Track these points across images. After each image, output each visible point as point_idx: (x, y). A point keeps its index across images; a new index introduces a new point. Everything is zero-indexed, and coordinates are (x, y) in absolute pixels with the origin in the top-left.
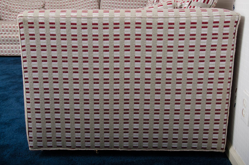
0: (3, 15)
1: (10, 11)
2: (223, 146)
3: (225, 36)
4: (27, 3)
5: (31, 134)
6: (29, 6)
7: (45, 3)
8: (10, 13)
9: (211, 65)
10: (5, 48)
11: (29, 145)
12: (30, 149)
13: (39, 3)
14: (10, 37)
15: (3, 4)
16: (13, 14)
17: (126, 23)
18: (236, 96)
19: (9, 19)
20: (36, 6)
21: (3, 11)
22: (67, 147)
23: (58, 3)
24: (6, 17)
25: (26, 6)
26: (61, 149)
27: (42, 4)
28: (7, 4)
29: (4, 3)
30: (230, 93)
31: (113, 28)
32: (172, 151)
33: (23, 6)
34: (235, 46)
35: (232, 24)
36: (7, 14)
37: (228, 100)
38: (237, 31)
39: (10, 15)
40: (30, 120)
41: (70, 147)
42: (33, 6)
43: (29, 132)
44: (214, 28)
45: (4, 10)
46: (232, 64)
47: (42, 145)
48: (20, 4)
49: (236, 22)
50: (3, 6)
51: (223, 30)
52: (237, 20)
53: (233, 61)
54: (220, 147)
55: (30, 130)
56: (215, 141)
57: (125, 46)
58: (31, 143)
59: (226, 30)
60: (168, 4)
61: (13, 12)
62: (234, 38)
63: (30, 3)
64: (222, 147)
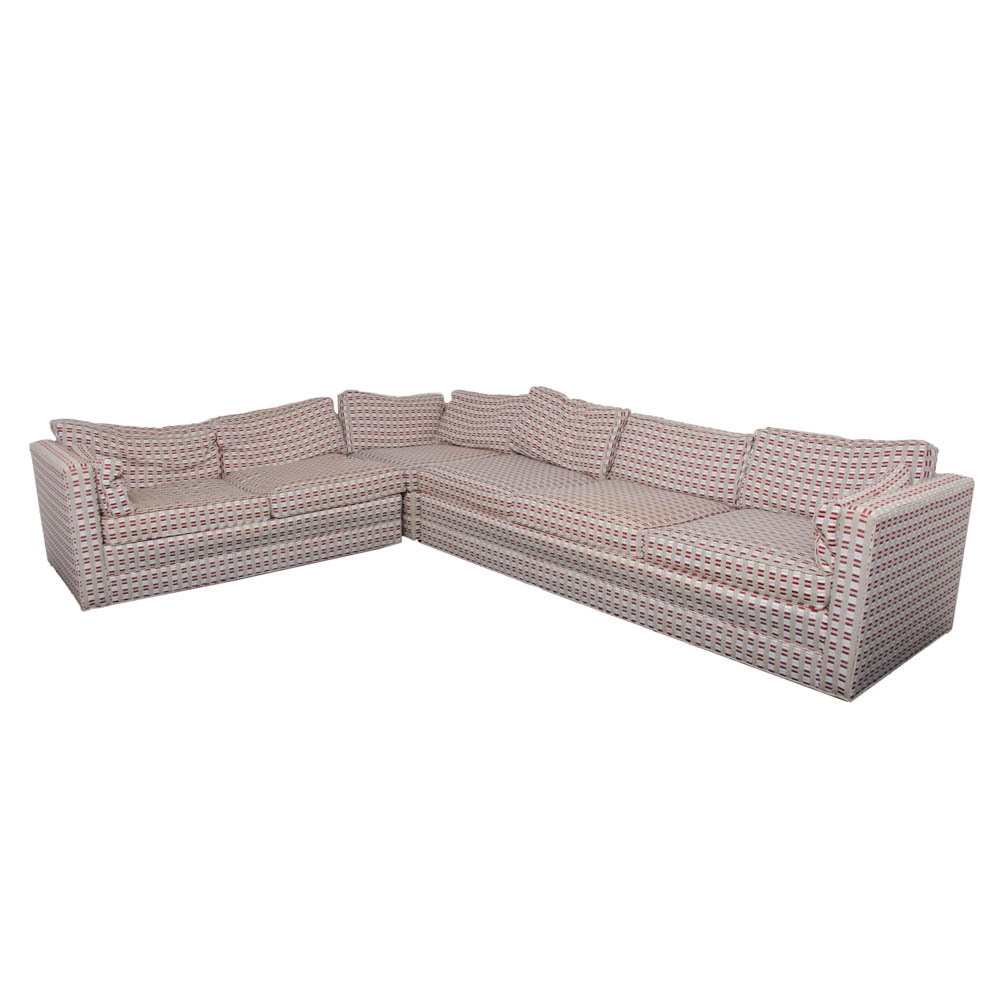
7: (217, 430)
13: (202, 432)
23: (248, 429)
25: (173, 444)
27: (210, 435)
42: (189, 443)
63: (179, 436)
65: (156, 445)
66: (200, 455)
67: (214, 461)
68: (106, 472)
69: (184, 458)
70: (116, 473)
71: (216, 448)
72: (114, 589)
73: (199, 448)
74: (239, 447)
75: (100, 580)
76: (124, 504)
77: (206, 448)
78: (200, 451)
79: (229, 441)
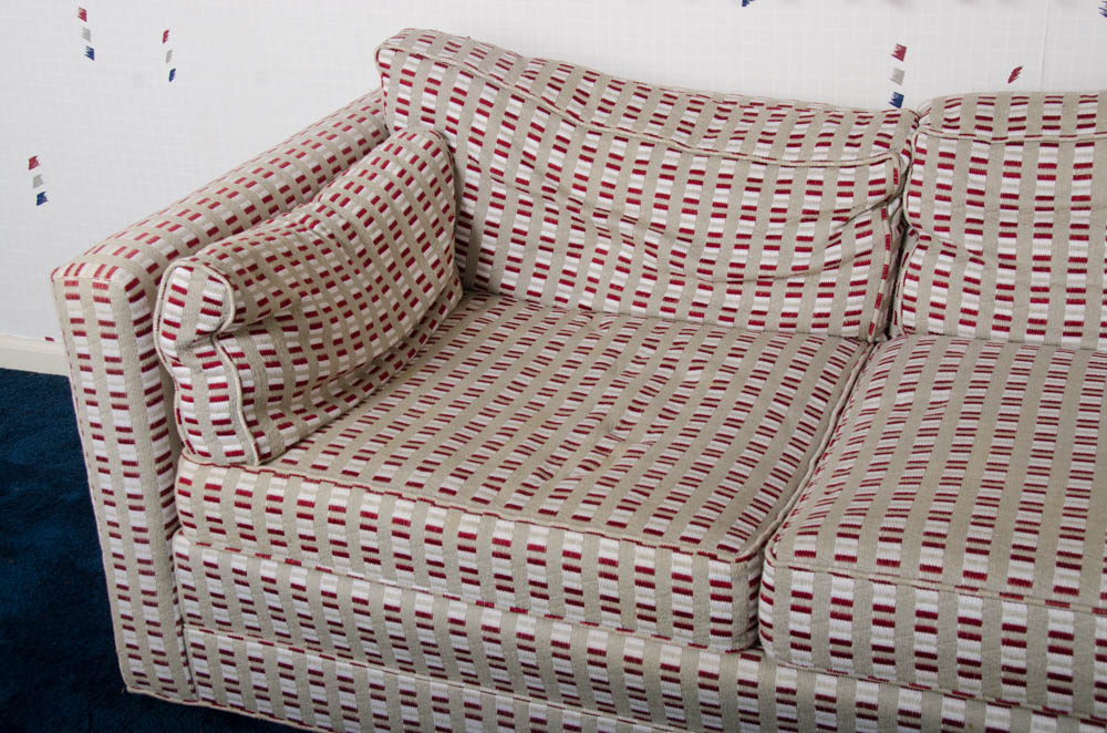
65: (668, 172)
66: (804, 243)
67: (859, 273)
68: (171, 312)
69: (743, 241)
70: (208, 323)
71: (882, 228)
72: (199, 665)
73: (810, 216)
74: (973, 243)
75: (154, 628)
76: (224, 427)
77: (842, 216)
78: (808, 229)
79: (942, 208)
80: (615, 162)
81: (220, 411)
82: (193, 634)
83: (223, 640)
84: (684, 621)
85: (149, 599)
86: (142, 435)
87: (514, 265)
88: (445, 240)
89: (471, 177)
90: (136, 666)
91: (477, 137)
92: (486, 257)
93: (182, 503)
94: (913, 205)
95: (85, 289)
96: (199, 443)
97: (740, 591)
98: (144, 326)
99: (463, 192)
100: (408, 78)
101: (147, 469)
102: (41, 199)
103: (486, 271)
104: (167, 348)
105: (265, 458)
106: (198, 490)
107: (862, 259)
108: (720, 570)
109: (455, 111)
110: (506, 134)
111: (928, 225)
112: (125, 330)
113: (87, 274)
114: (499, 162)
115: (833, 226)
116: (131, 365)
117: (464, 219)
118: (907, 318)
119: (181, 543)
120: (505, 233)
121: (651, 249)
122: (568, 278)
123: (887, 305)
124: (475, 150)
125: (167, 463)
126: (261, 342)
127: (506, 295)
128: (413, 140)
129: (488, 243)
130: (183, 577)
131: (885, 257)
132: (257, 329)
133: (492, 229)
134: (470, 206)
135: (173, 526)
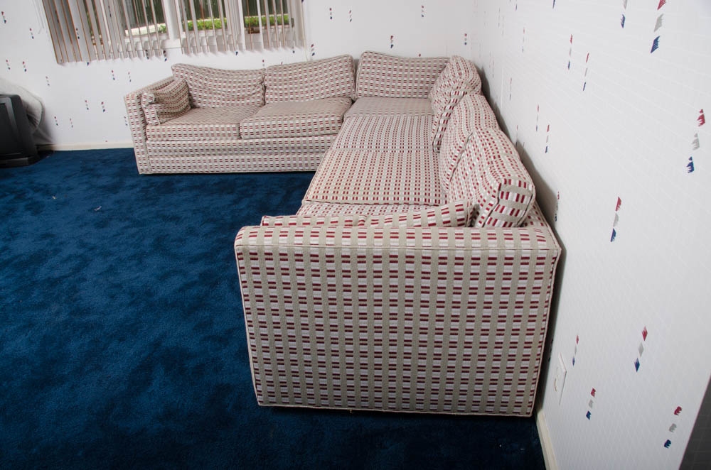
0: (200, 99)
1: (211, 93)
2: (530, 410)
3: (539, 276)
4: (236, 77)
5: (260, 388)
6: (240, 82)
7: (265, 75)
8: (210, 95)
9: (517, 312)
10: (205, 161)
11: (258, 400)
12: (259, 403)
13: (255, 76)
14: (212, 145)
15: (200, 83)
16: (215, 96)
17: (391, 256)
18: (551, 350)
19: (209, 105)
20: (250, 82)
21: (200, 94)
22: (310, 404)
23: (285, 75)
24: (205, 102)
25: (235, 82)
26: (301, 406)
27: (260, 78)
28: (205, 82)
29: (201, 80)
30: (543, 347)
31: (372, 262)
32: (457, 415)
33: (230, 82)
34: (552, 288)
35: (548, 261)
36: (205, 98)
37: (539, 355)
38: (555, 269)
39: (210, 98)
40: (257, 371)
41: (313, 405)
42: (245, 82)
43: (256, 384)
44: (522, 266)
45: (201, 91)
46: (547, 311)
47: (275, 401)
48: (226, 80)
49: (555, 258)
50: (200, 85)
51: (535, 268)
52: (555, 256)
53: (549, 306)
54: (524, 411)
55: (258, 382)
56: (518, 404)
57: (391, 286)
58: (259, 398)
59: (540, 268)
60: (457, 210)
61: (215, 94)
62: (551, 278)
63: (241, 77)
64: (528, 411)
65: (225, 82)
66: (249, 91)
67: (258, 95)
68: (144, 100)
69: (239, 91)
70: (150, 101)
71: (261, 87)
72: (152, 165)
73: (249, 86)
74: (275, 87)
75: (144, 159)
76: (154, 118)
77: (255, 86)
78: (249, 88)
79: (270, 82)
80: (216, 81)
81: (153, 116)
82: (151, 159)
83: (156, 159)
84: (229, 135)
85: (143, 153)
86: (140, 123)
87: (200, 102)
88: (187, 97)
89: (190, 87)
90: (141, 167)
91: (191, 79)
92: (194, 101)
93: (148, 134)
94: (266, 83)
95: (130, 98)
96: (150, 122)
97: (237, 129)
98: (140, 103)
99: (189, 89)
100: (177, 71)
101: (142, 129)
102: (104, 110)
103: (195, 104)
104: (144, 106)
105: (161, 123)
106: (150, 130)
107: (259, 92)
108: (234, 126)
109: (186, 75)
110: (196, 79)
111: (268, 85)
112: (137, 104)
113: (130, 95)
114: (195, 83)
115: (253, 87)
116: (138, 110)
117: (190, 95)
118: (267, 102)
119: (148, 142)
120: (198, 96)
121: (223, 95)
122: (210, 103)
123: (264, 100)
124: (191, 82)
125: (145, 128)
126: (159, 105)
127: (199, 107)
128: (179, 81)
129: (195, 98)
130: (149, 148)
131: (262, 92)
132: (157, 103)
133: (195, 96)
134: (191, 92)
135: (146, 139)
